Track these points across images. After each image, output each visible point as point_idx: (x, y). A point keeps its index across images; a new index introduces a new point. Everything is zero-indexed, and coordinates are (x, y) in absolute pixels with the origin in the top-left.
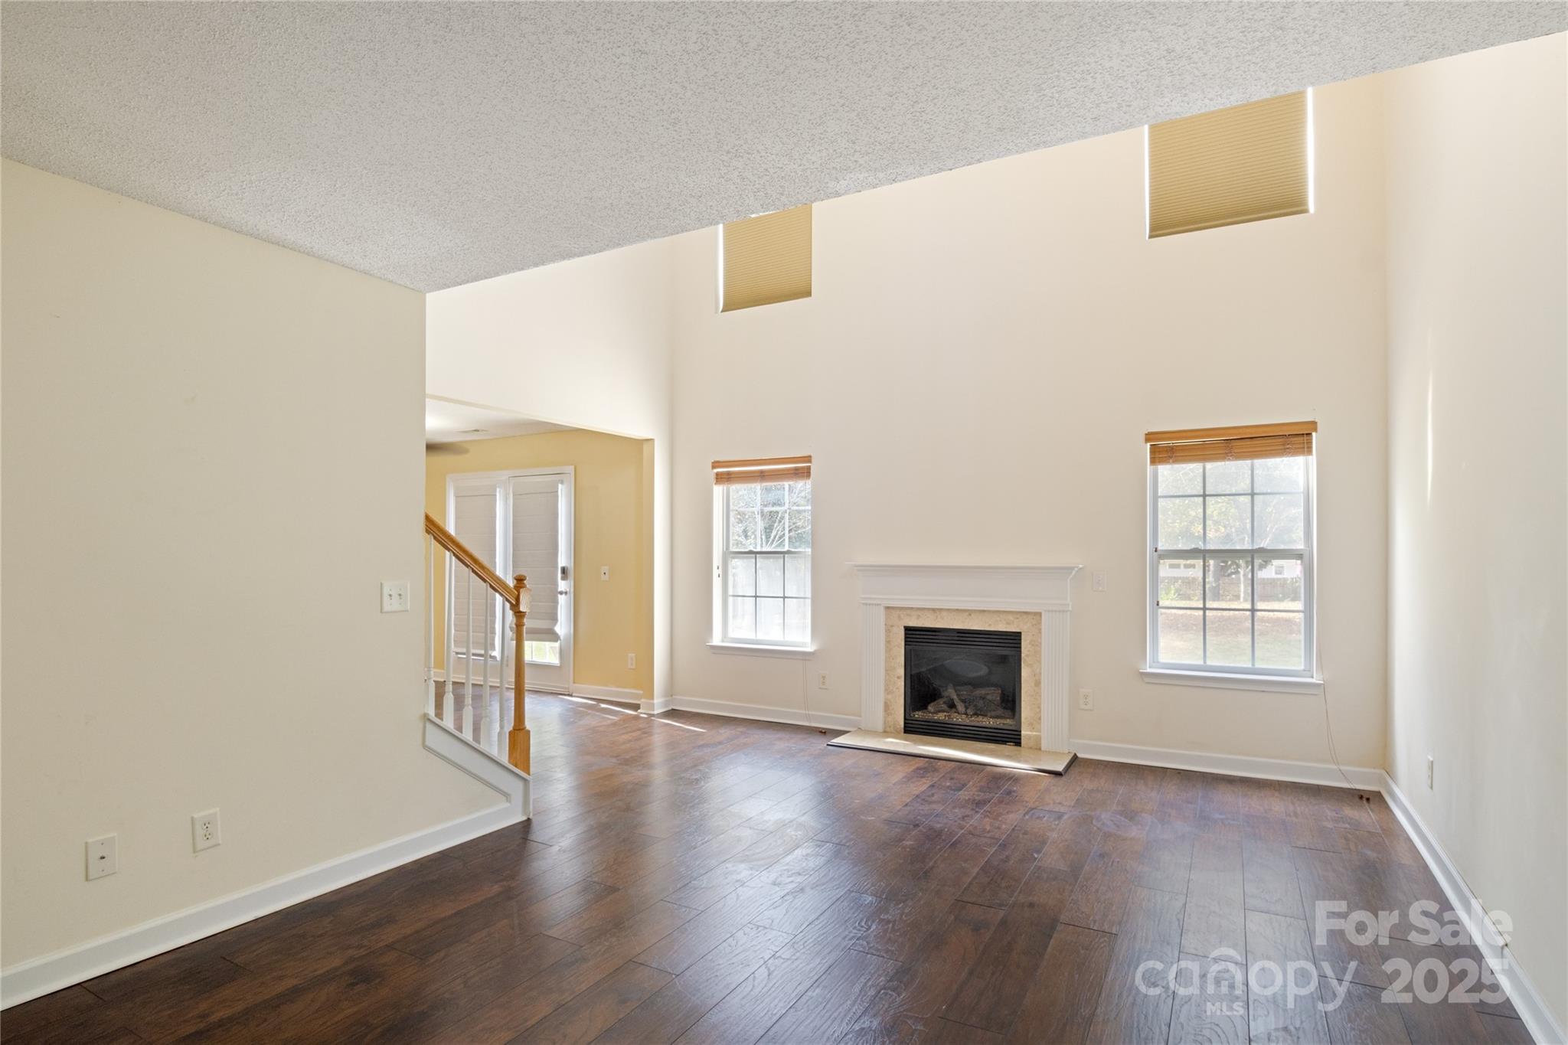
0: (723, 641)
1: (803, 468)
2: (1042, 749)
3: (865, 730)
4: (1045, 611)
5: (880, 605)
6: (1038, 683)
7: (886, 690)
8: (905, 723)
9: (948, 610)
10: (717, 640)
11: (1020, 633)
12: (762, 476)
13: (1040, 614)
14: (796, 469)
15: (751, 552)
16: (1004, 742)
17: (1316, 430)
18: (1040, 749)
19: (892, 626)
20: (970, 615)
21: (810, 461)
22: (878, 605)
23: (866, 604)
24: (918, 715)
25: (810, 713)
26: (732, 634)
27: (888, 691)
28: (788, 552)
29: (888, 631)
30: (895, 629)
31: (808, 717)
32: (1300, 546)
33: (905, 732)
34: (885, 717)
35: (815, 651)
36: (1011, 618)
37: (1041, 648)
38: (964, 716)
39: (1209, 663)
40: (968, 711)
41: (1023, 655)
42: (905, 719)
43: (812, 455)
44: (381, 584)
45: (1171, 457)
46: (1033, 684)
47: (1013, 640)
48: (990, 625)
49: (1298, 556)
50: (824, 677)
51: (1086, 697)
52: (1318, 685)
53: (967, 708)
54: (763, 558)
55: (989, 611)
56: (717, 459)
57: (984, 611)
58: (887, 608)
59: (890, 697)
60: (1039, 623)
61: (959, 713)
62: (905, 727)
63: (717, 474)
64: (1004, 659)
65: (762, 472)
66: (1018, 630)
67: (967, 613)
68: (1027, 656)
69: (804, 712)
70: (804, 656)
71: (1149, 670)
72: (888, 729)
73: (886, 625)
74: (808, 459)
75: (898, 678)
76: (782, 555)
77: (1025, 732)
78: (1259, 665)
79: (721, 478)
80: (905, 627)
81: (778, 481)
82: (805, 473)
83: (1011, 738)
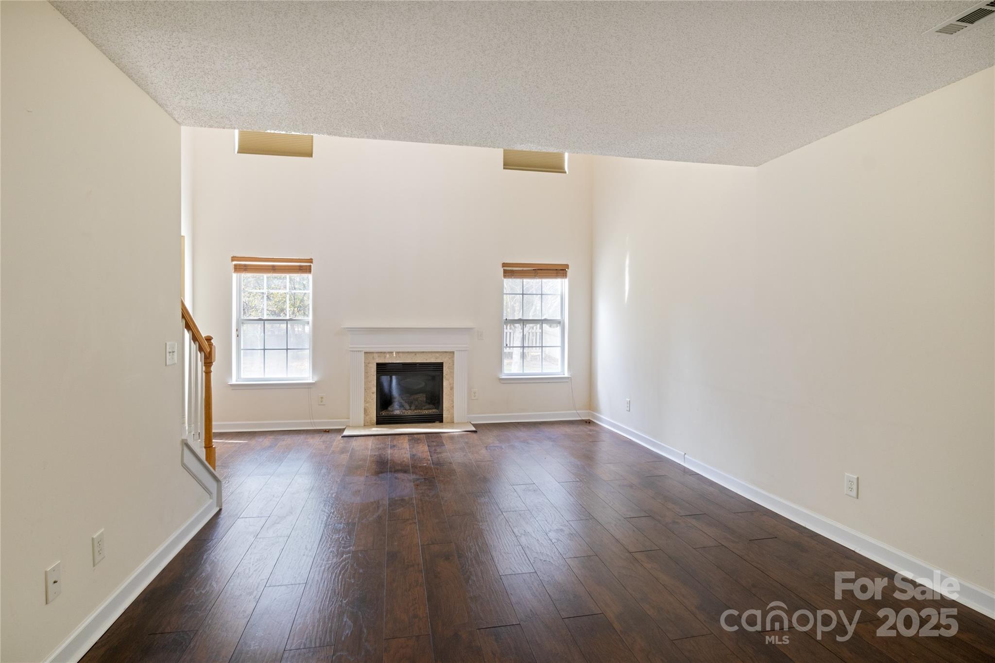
0: (237, 381)
1: (306, 266)
2: (455, 422)
3: (352, 426)
4: (456, 350)
5: (362, 351)
6: (452, 388)
7: (365, 401)
8: (377, 419)
9: (403, 352)
10: (234, 381)
11: (443, 363)
12: (274, 269)
13: (453, 353)
14: (300, 266)
15: (260, 320)
16: (434, 422)
17: (568, 269)
18: (453, 422)
19: (369, 363)
20: (416, 355)
21: (312, 262)
22: (361, 351)
23: (353, 351)
24: (384, 413)
25: (315, 421)
26: (244, 375)
27: (366, 401)
28: (291, 320)
29: (366, 366)
30: (370, 365)
31: (311, 424)
32: (559, 318)
33: (377, 424)
34: (364, 417)
35: (316, 382)
36: (437, 355)
37: (454, 370)
38: (410, 411)
39: (525, 372)
40: (412, 408)
41: (444, 374)
42: (377, 417)
43: (312, 258)
44: (166, 344)
45: (513, 275)
46: (449, 389)
47: (439, 367)
48: (427, 360)
49: (558, 322)
50: (322, 398)
51: (475, 393)
52: (568, 378)
53: (410, 406)
54: (268, 323)
55: (426, 352)
56: (235, 255)
57: (423, 352)
58: (366, 353)
59: (367, 405)
60: (453, 357)
61: (406, 410)
62: (377, 421)
63: (235, 265)
64: (433, 378)
65: (273, 266)
66: (442, 362)
67: (414, 354)
68: (446, 375)
69: (309, 421)
70: (309, 385)
71: (503, 377)
72: (366, 424)
73: (365, 363)
74: (311, 261)
75: (373, 393)
76: (286, 322)
77: (445, 415)
78: (545, 371)
79: (238, 269)
80: (377, 363)
81: (280, 273)
82: (308, 270)
83: (438, 418)
